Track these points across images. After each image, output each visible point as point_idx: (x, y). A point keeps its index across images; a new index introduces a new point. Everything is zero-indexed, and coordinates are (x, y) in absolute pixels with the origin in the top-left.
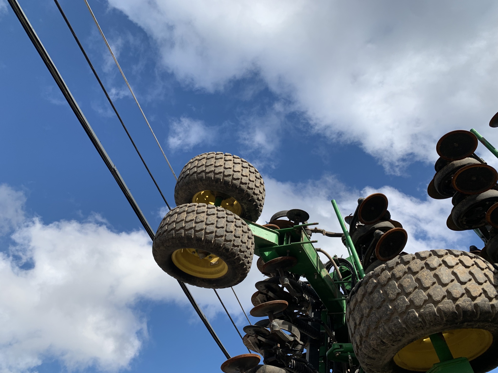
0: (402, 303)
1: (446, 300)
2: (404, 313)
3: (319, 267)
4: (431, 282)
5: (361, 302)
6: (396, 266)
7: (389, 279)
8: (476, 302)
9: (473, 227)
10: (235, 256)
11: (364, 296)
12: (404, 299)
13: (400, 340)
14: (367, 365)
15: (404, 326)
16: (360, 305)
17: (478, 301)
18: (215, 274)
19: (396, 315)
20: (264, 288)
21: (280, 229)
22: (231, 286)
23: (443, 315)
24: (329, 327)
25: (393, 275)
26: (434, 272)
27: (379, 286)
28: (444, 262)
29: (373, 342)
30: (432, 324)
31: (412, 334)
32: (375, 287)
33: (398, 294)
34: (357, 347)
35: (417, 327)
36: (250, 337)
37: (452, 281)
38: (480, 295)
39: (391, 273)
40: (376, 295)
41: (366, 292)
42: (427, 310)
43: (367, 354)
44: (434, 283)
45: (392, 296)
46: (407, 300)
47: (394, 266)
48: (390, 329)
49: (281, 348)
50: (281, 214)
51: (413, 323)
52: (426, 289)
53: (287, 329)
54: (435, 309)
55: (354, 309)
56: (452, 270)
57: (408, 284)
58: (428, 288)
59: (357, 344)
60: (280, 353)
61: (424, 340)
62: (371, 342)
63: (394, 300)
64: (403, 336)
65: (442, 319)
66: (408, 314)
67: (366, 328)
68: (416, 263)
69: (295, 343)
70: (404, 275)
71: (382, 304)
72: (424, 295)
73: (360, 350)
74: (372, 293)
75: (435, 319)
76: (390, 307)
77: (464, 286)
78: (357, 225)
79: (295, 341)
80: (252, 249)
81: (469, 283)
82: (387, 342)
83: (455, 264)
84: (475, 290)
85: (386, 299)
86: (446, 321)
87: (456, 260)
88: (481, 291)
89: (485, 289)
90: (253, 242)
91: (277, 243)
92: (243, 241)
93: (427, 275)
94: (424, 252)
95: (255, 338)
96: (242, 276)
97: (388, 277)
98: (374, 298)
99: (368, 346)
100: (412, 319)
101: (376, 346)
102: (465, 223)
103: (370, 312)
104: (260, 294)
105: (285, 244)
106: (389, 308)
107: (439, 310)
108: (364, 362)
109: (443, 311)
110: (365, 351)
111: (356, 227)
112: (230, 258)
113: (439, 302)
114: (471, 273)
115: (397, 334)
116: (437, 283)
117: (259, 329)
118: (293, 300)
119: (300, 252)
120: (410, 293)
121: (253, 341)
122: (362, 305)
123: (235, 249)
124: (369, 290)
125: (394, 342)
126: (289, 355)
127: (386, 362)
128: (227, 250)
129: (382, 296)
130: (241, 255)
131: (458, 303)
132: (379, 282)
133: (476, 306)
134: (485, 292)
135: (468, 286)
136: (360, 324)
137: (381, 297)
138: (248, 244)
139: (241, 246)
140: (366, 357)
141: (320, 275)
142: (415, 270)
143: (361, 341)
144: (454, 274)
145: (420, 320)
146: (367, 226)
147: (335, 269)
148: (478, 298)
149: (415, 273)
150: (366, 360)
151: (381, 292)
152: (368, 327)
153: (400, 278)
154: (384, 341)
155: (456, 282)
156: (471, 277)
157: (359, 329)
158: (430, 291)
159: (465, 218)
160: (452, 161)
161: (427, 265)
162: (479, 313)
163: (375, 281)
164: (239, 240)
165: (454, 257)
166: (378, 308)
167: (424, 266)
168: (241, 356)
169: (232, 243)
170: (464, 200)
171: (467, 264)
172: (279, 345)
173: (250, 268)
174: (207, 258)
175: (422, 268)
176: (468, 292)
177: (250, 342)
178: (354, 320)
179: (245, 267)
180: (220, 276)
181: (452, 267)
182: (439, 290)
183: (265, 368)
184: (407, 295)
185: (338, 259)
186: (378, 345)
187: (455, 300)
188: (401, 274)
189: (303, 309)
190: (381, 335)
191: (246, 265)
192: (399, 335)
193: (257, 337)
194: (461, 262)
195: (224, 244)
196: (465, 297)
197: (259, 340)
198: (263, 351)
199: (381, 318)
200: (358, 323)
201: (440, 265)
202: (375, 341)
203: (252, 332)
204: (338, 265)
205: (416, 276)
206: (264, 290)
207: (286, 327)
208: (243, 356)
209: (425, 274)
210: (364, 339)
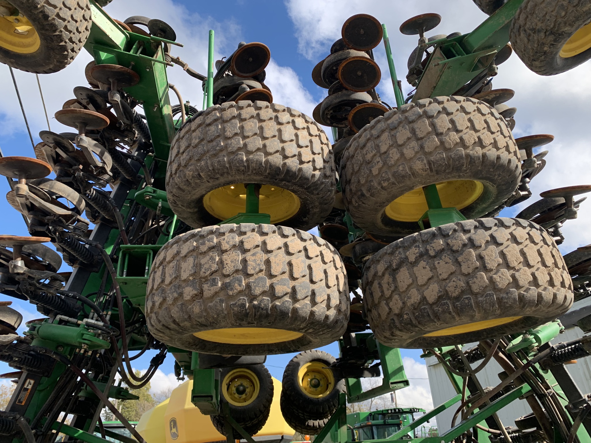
0: (235, 143)
1: (277, 154)
2: (233, 153)
3: (163, 100)
4: (272, 134)
5: (194, 131)
6: (247, 107)
7: (234, 117)
8: (301, 166)
9: (334, 124)
10: (55, 31)
11: (200, 125)
12: (239, 141)
13: (217, 179)
14: (174, 195)
15: (227, 165)
16: (191, 134)
17: (304, 166)
18: (18, 46)
19: (224, 153)
20: (85, 97)
21: (131, 32)
22: (37, 73)
23: (268, 167)
24: (150, 172)
25: (240, 115)
26: (279, 126)
27: (220, 121)
28: (293, 122)
29: (189, 173)
30: (254, 172)
31: (232, 176)
32: (216, 120)
33: (236, 134)
34: (171, 175)
35: (239, 170)
36: (46, 146)
37: (292, 141)
38: (309, 162)
39: (238, 112)
40: (213, 128)
41: (204, 122)
42: (256, 157)
43: (178, 184)
44: (274, 136)
45: (228, 134)
46: (241, 142)
47: (245, 107)
48: (212, 165)
49: (82, 170)
50: (142, 20)
51: (238, 165)
52: (264, 138)
53: (98, 153)
54: (264, 160)
55: (183, 137)
56: (296, 131)
57: (250, 128)
58: (267, 138)
59: (171, 173)
60: (80, 176)
61: (241, 196)
62: (187, 172)
63: (229, 138)
64: (222, 175)
65: (266, 170)
66: (237, 155)
67: (188, 157)
68: (267, 112)
69: (103, 171)
70: (250, 118)
71: (215, 139)
72: (259, 143)
73: (173, 179)
74: (209, 125)
75: (260, 168)
76: (222, 144)
77: (299, 149)
78: (226, 73)
79: (103, 168)
80: (85, 35)
81: (304, 148)
82: (203, 177)
83: (302, 127)
84: (307, 156)
85: (222, 135)
86: (269, 174)
87: (305, 125)
88: (311, 160)
89: (315, 159)
90: (89, 28)
91: (122, 47)
92: (74, 16)
93: (272, 126)
94: (279, 105)
95: (52, 149)
96: (58, 64)
97: (233, 115)
98: (209, 130)
99: (182, 176)
100: (238, 161)
101: (191, 177)
102: (329, 117)
103: (199, 143)
104: (76, 103)
105: (131, 53)
106: (220, 144)
107: (267, 162)
108: (171, 192)
109: (270, 163)
110: (177, 180)
111: (224, 75)
112: (47, 30)
113: (271, 154)
114: (311, 142)
115: (217, 171)
116: (277, 137)
117: (60, 139)
118: (117, 125)
119: (148, 70)
120: (248, 137)
121: (49, 153)
122: (194, 134)
123: (58, 21)
124: (208, 121)
125: (211, 178)
126: (91, 182)
127: (194, 197)
128: (46, 17)
129: (219, 131)
130: (65, 33)
131: (286, 161)
132: (221, 117)
133: (300, 170)
134: (314, 161)
135: (302, 150)
136: (183, 152)
137: (217, 132)
138: (80, 25)
139: (69, 22)
140: (176, 187)
141: (160, 109)
142: (262, 118)
143: (176, 170)
144: (297, 136)
145: (245, 164)
146: (236, 78)
147: (182, 116)
148: (306, 164)
149: (261, 121)
150: (175, 190)
151: (220, 127)
152: (190, 157)
153: (245, 120)
154: (201, 174)
155: (294, 142)
156: (309, 144)
157: (180, 157)
158: (267, 142)
159: (332, 111)
160: (351, 49)
161: (277, 117)
162: (300, 176)
163: (218, 115)
164: (69, 13)
165: (304, 121)
166: (209, 142)
167: (274, 117)
168: (26, 158)
169: (57, 10)
170: (340, 93)
171: (312, 133)
172: (81, 167)
173: (73, 59)
174: (11, 18)
175: (271, 119)
176: (300, 155)
177: (45, 153)
178: (179, 148)
179: (66, 53)
180: (25, 52)
181: (298, 129)
182: (276, 143)
183: (55, 183)
184: (244, 137)
185: (190, 106)
186: (193, 177)
187: (285, 157)
188: (248, 116)
189: (126, 139)
190: (201, 168)
191: (68, 52)
192: (218, 173)
193: (55, 148)
194: (308, 128)
195: (44, 6)
196: (295, 159)
197: (57, 153)
198: (58, 167)
199: (208, 151)
200: (181, 151)
201: (288, 123)
202: (192, 173)
203: (51, 140)
204: (187, 114)
205: (260, 124)
206: (84, 99)
207: (97, 150)
208: (27, 159)
209: (270, 125)
210: (181, 168)
